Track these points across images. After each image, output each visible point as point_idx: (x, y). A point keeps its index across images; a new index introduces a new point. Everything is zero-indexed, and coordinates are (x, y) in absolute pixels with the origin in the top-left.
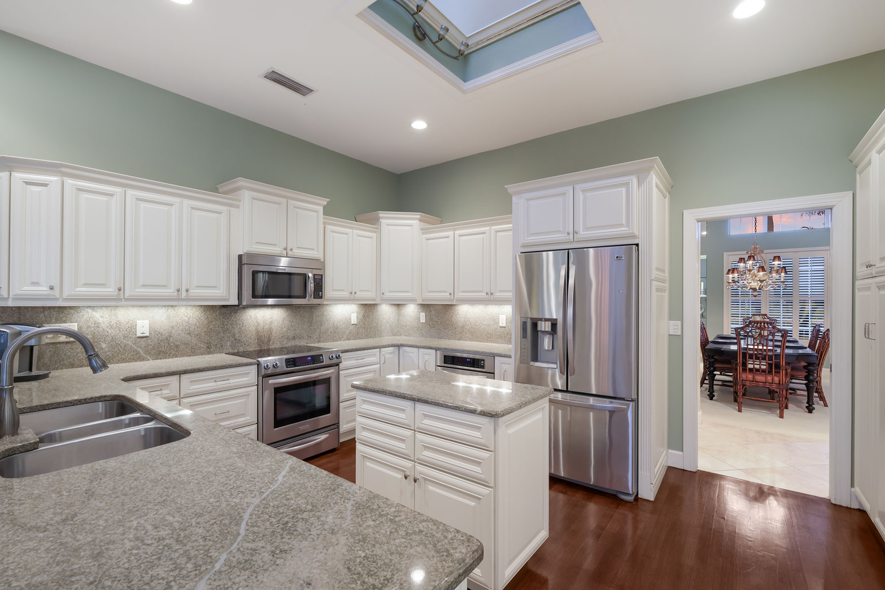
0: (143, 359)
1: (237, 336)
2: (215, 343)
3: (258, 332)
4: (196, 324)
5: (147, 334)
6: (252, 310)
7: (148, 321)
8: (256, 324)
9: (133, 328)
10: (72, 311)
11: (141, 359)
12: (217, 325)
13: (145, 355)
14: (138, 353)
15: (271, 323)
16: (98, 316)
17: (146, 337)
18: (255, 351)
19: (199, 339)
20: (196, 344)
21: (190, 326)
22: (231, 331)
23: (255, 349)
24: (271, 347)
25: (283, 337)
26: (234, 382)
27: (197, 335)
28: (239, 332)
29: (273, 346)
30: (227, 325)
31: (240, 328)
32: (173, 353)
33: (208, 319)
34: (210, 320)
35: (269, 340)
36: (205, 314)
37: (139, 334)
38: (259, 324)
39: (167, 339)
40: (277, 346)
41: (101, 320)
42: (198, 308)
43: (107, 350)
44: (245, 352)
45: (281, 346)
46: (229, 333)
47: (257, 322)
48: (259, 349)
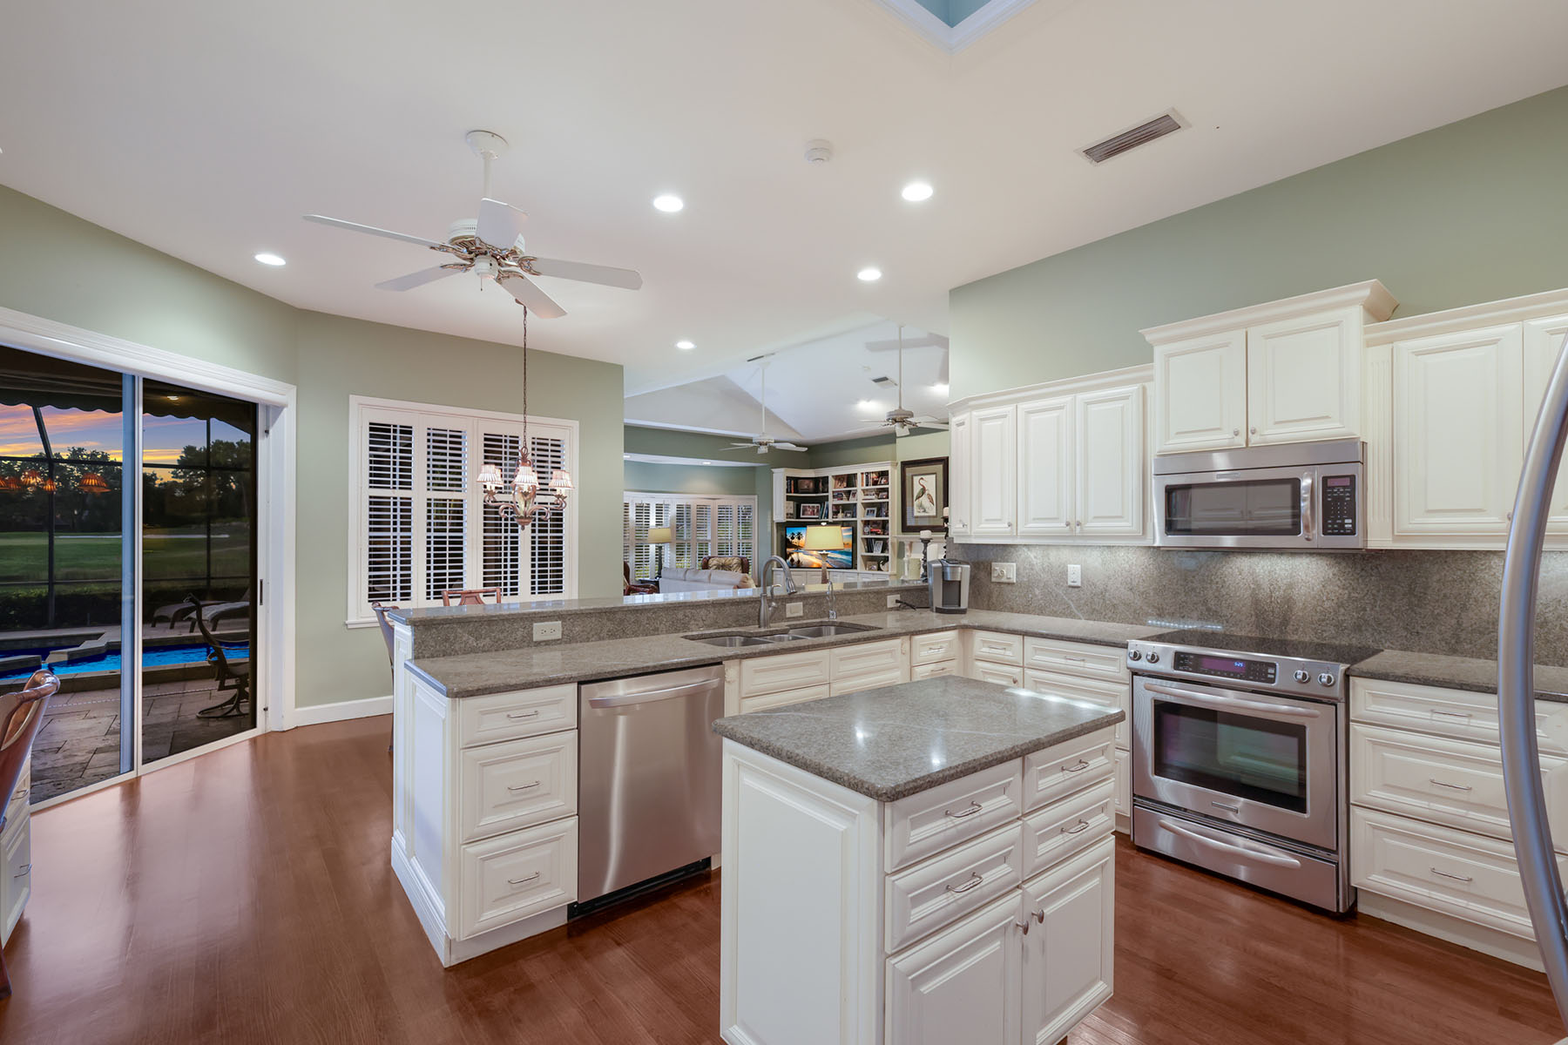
0: (1074, 617)
1: (1212, 604)
2: (1172, 610)
3: (1256, 602)
4: (1141, 576)
5: (1079, 584)
6: (1244, 558)
7: (1079, 566)
8: (1252, 586)
9: (1064, 573)
10: (1012, 550)
11: (1072, 615)
12: (1175, 581)
13: (1076, 611)
14: (1069, 607)
15: (1290, 586)
16: (1032, 556)
17: (1078, 587)
18: (1250, 638)
19: (1146, 601)
20: (1141, 608)
21: (1133, 577)
22: (1200, 593)
23: (1249, 635)
24: (1289, 638)
25: (1323, 620)
26: (1090, 666)
27: (1143, 593)
28: (1216, 597)
29: (1296, 637)
30: (1192, 582)
31: (1217, 590)
32: (1110, 615)
33: (1159, 568)
34: (1162, 570)
35: (1285, 622)
36: (1154, 560)
37: (1070, 583)
38: (1259, 586)
39: (1102, 593)
40: (1307, 639)
41: (1035, 561)
42: (1145, 550)
43: (1040, 597)
44: (1227, 635)
45: (1316, 640)
46: (1195, 596)
47: (1255, 582)
48: (1258, 635)
